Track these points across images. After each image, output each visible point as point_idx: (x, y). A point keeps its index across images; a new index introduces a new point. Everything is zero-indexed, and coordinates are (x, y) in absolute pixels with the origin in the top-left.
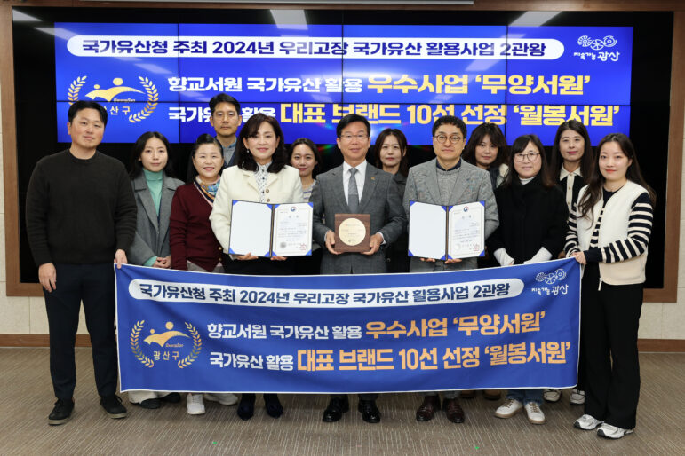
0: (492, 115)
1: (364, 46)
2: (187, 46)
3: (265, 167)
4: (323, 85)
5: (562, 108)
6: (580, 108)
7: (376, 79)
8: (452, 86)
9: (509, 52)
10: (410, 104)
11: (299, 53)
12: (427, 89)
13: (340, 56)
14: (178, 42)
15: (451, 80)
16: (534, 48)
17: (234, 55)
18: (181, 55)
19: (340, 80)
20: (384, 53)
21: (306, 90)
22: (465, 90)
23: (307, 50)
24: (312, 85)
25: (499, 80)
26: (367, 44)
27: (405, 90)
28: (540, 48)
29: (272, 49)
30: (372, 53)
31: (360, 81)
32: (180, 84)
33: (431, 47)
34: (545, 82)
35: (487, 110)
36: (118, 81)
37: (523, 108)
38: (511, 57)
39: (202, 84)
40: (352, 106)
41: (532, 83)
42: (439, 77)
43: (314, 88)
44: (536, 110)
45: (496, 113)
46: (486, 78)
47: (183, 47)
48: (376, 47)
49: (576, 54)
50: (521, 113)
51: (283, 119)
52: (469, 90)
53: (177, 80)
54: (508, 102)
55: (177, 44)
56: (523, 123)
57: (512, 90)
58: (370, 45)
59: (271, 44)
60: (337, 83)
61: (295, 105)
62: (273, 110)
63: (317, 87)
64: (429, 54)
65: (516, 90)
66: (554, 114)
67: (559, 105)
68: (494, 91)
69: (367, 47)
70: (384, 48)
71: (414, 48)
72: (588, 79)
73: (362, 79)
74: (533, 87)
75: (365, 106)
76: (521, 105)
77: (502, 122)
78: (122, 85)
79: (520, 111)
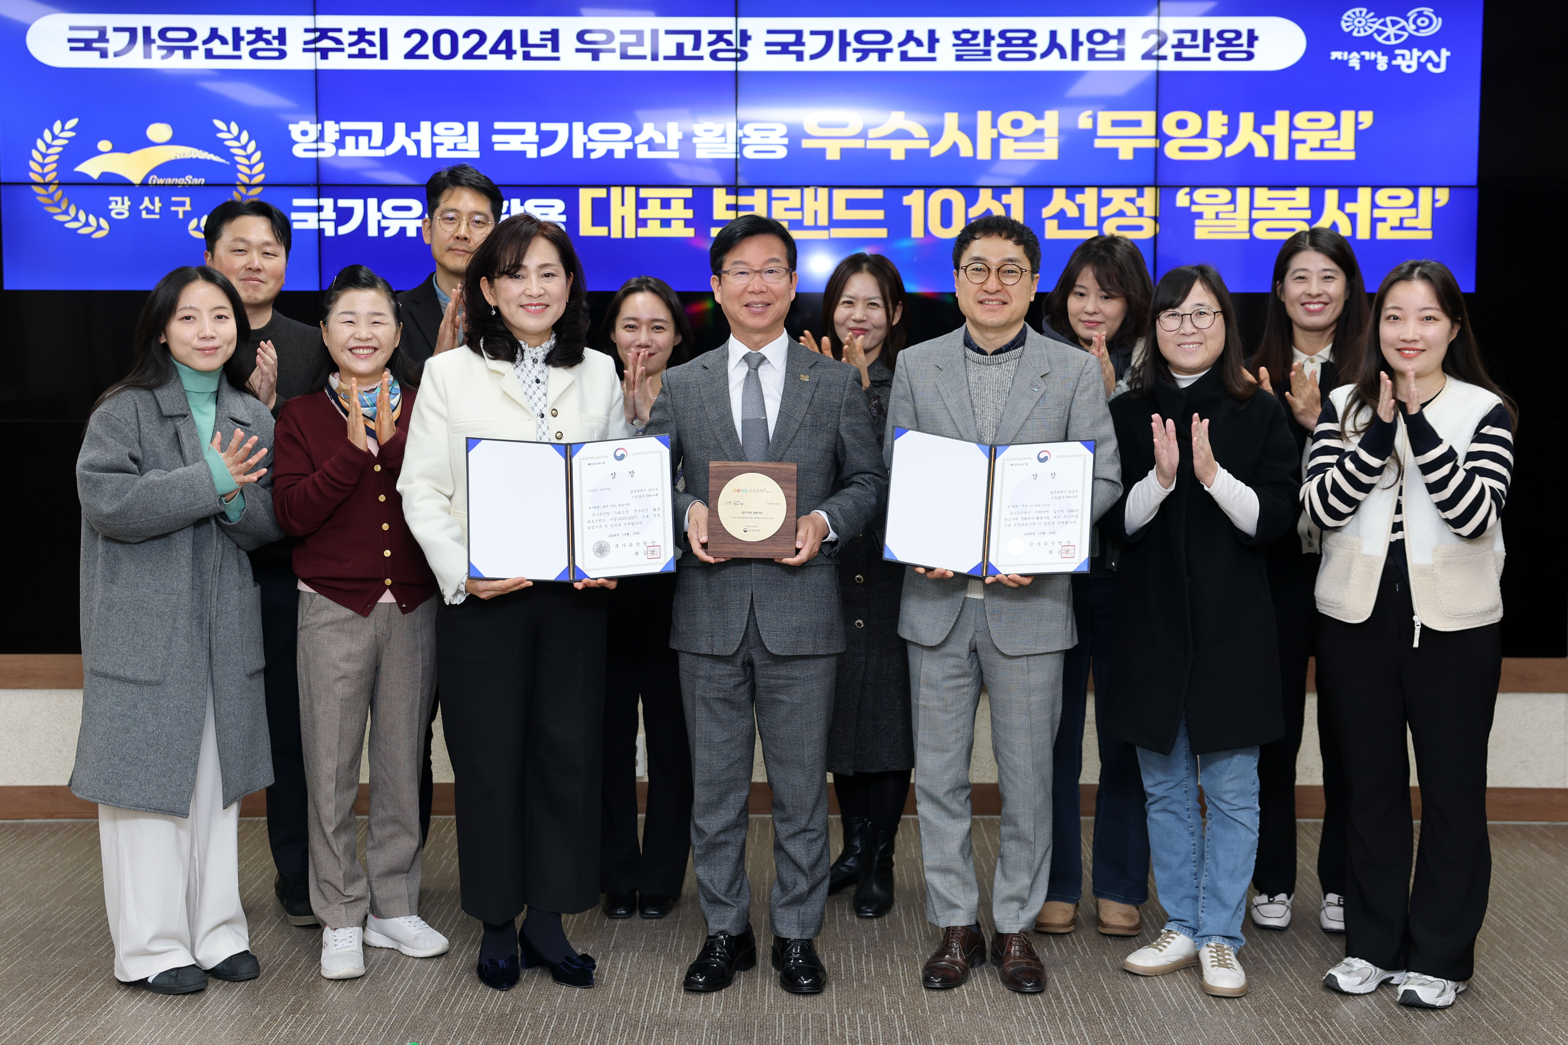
0: (1121, 214)
1: (792, 38)
2: (338, 41)
3: (541, 352)
4: (687, 140)
5: (1302, 195)
6: (1348, 194)
7: (822, 126)
8: (1017, 139)
9: (1162, 52)
10: (909, 188)
11: (624, 56)
12: (955, 147)
13: (730, 66)
14: (315, 30)
15: (1017, 124)
16: (1228, 40)
17: (459, 64)
18: (323, 65)
19: (731, 126)
20: (843, 57)
21: (643, 153)
22: (1050, 150)
23: (646, 50)
24: (659, 139)
25: (1137, 123)
26: (799, 34)
27: (898, 151)
28: (1244, 40)
29: (555, 48)
30: (813, 57)
31: (783, 130)
32: (321, 137)
33: (963, 39)
34: (1257, 129)
35: (1108, 201)
36: (159, 131)
37: (1200, 195)
38: (1170, 65)
39: (377, 139)
40: (760, 195)
41: (1224, 131)
42: (984, 117)
43: (663, 147)
44: (1233, 201)
45: (1130, 209)
46: (1105, 118)
47: (326, 44)
48: (822, 40)
49: (1336, 55)
50: (1195, 209)
51: (587, 228)
52: (1062, 150)
53: (313, 130)
54: (1162, 180)
55: (311, 36)
56: (1201, 233)
57: (1172, 151)
58: (806, 37)
59: (555, 33)
60: (724, 135)
61: (616, 192)
62: (559, 205)
63: (673, 144)
64: (959, 58)
65: (1183, 149)
66: (1281, 209)
67: (1292, 187)
68: (1126, 153)
69: (799, 41)
70: (844, 44)
71: (919, 43)
72: (1367, 118)
73: (790, 127)
74: (1226, 141)
75: (794, 195)
76: (1194, 187)
77: (1148, 233)
78: (170, 142)
79: (1192, 202)
